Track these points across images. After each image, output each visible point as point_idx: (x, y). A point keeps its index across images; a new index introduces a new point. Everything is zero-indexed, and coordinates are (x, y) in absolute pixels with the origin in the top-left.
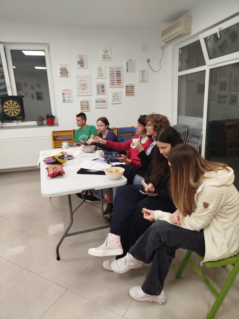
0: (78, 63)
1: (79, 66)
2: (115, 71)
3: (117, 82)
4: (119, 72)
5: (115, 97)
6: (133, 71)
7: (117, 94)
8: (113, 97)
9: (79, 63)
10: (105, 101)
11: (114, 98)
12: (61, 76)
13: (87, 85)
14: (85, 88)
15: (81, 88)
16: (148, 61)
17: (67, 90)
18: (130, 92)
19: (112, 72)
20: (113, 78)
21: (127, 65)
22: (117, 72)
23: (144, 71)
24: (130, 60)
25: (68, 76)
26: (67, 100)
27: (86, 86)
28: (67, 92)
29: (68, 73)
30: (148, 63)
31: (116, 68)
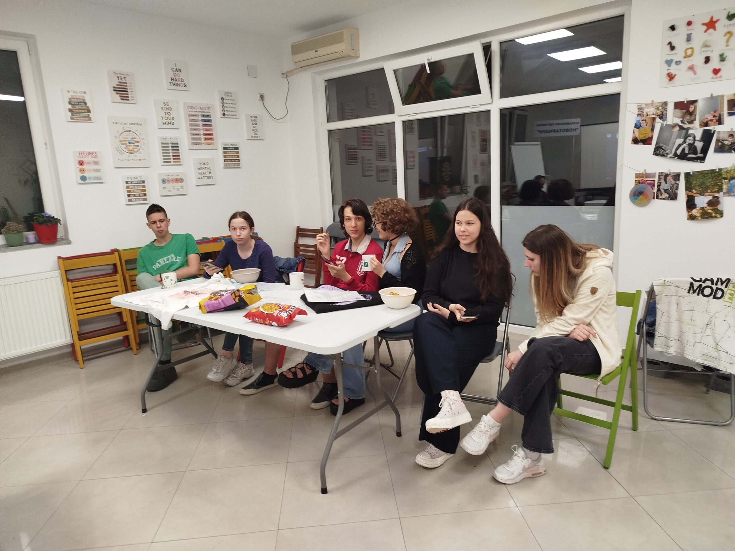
0: (115, 90)
1: (117, 97)
2: (200, 114)
3: (206, 139)
4: (208, 116)
5: (203, 171)
6: (236, 116)
7: (207, 164)
8: (200, 171)
9: (117, 90)
10: (181, 180)
11: (200, 173)
12: (72, 118)
13: (138, 142)
14: (136, 150)
15: (126, 150)
16: (262, 97)
17: (90, 153)
18: (231, 161)
19: (192, 115)
20: (195, 130)
21: (223, 103)
22: (204, 116)
23: (256, 117)
24: (228, 94)
25: (90, 119)
26: (90, 178)
27: (136, 144)
28: (90, 159)
29: (89, 111)
30: (261, 102)
31: (200, 108)
